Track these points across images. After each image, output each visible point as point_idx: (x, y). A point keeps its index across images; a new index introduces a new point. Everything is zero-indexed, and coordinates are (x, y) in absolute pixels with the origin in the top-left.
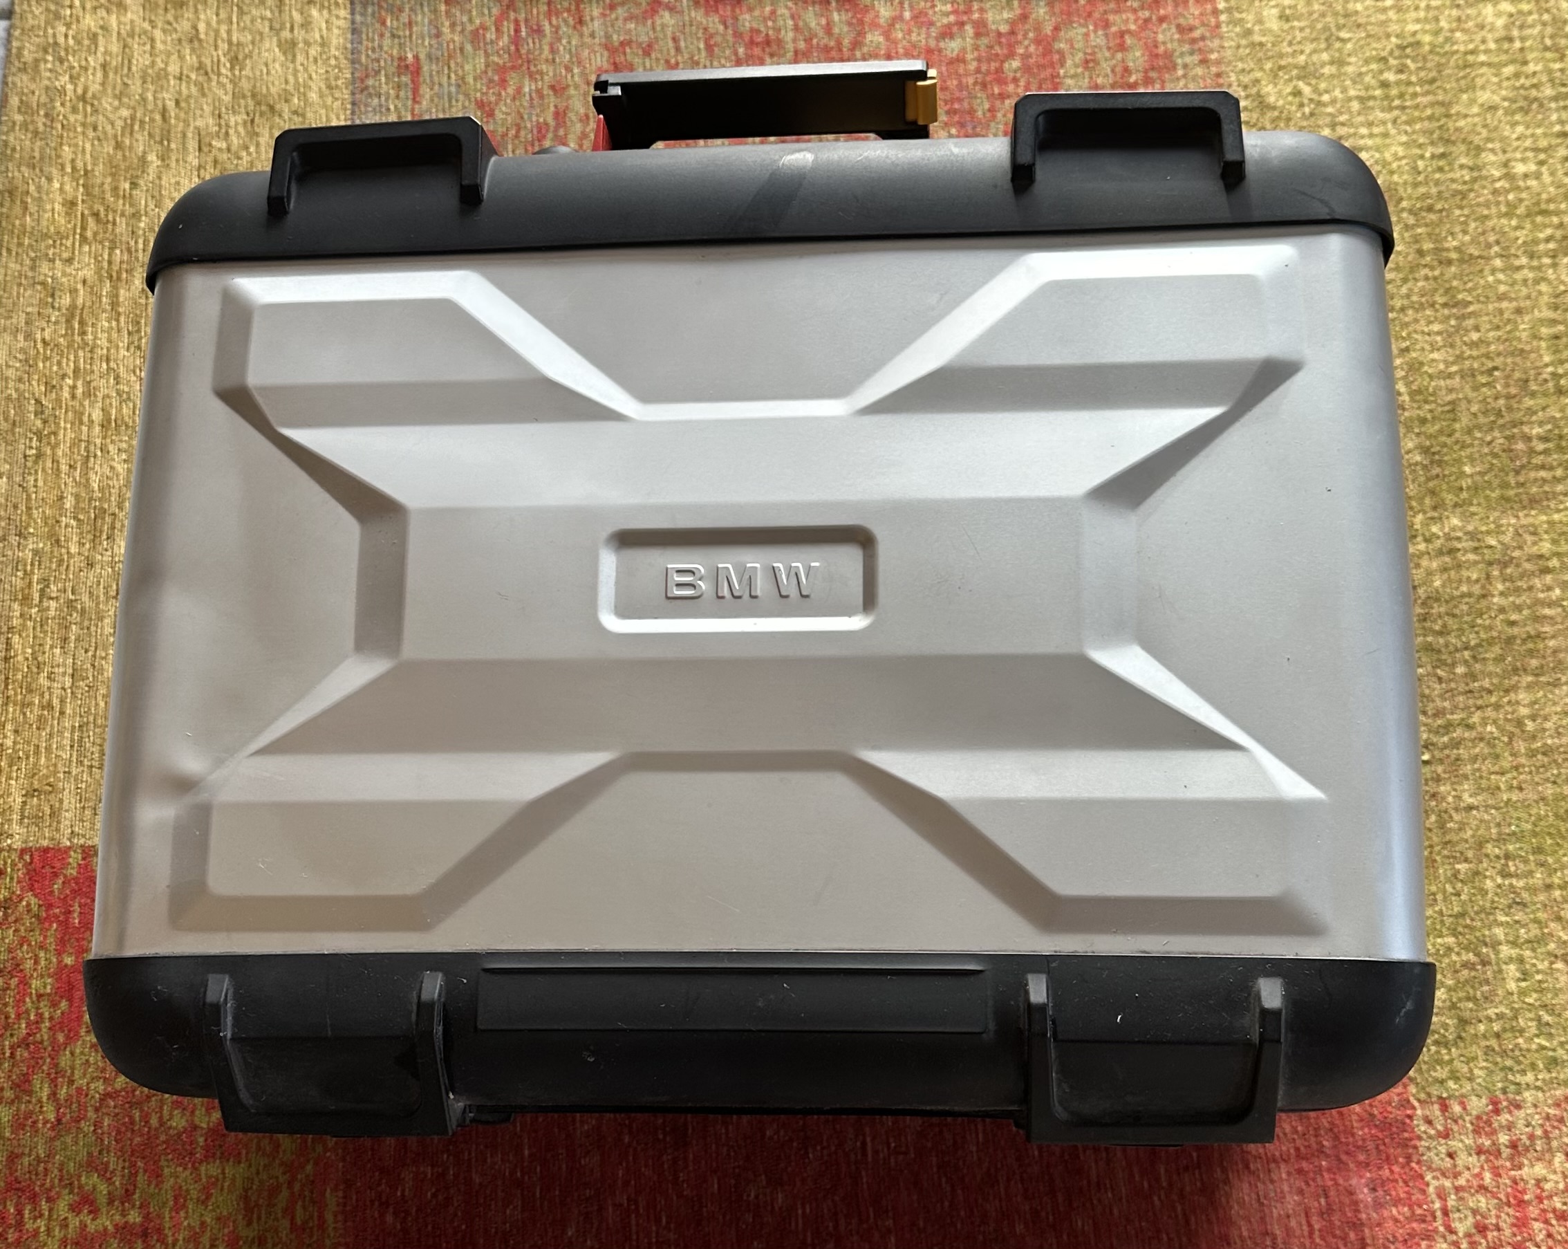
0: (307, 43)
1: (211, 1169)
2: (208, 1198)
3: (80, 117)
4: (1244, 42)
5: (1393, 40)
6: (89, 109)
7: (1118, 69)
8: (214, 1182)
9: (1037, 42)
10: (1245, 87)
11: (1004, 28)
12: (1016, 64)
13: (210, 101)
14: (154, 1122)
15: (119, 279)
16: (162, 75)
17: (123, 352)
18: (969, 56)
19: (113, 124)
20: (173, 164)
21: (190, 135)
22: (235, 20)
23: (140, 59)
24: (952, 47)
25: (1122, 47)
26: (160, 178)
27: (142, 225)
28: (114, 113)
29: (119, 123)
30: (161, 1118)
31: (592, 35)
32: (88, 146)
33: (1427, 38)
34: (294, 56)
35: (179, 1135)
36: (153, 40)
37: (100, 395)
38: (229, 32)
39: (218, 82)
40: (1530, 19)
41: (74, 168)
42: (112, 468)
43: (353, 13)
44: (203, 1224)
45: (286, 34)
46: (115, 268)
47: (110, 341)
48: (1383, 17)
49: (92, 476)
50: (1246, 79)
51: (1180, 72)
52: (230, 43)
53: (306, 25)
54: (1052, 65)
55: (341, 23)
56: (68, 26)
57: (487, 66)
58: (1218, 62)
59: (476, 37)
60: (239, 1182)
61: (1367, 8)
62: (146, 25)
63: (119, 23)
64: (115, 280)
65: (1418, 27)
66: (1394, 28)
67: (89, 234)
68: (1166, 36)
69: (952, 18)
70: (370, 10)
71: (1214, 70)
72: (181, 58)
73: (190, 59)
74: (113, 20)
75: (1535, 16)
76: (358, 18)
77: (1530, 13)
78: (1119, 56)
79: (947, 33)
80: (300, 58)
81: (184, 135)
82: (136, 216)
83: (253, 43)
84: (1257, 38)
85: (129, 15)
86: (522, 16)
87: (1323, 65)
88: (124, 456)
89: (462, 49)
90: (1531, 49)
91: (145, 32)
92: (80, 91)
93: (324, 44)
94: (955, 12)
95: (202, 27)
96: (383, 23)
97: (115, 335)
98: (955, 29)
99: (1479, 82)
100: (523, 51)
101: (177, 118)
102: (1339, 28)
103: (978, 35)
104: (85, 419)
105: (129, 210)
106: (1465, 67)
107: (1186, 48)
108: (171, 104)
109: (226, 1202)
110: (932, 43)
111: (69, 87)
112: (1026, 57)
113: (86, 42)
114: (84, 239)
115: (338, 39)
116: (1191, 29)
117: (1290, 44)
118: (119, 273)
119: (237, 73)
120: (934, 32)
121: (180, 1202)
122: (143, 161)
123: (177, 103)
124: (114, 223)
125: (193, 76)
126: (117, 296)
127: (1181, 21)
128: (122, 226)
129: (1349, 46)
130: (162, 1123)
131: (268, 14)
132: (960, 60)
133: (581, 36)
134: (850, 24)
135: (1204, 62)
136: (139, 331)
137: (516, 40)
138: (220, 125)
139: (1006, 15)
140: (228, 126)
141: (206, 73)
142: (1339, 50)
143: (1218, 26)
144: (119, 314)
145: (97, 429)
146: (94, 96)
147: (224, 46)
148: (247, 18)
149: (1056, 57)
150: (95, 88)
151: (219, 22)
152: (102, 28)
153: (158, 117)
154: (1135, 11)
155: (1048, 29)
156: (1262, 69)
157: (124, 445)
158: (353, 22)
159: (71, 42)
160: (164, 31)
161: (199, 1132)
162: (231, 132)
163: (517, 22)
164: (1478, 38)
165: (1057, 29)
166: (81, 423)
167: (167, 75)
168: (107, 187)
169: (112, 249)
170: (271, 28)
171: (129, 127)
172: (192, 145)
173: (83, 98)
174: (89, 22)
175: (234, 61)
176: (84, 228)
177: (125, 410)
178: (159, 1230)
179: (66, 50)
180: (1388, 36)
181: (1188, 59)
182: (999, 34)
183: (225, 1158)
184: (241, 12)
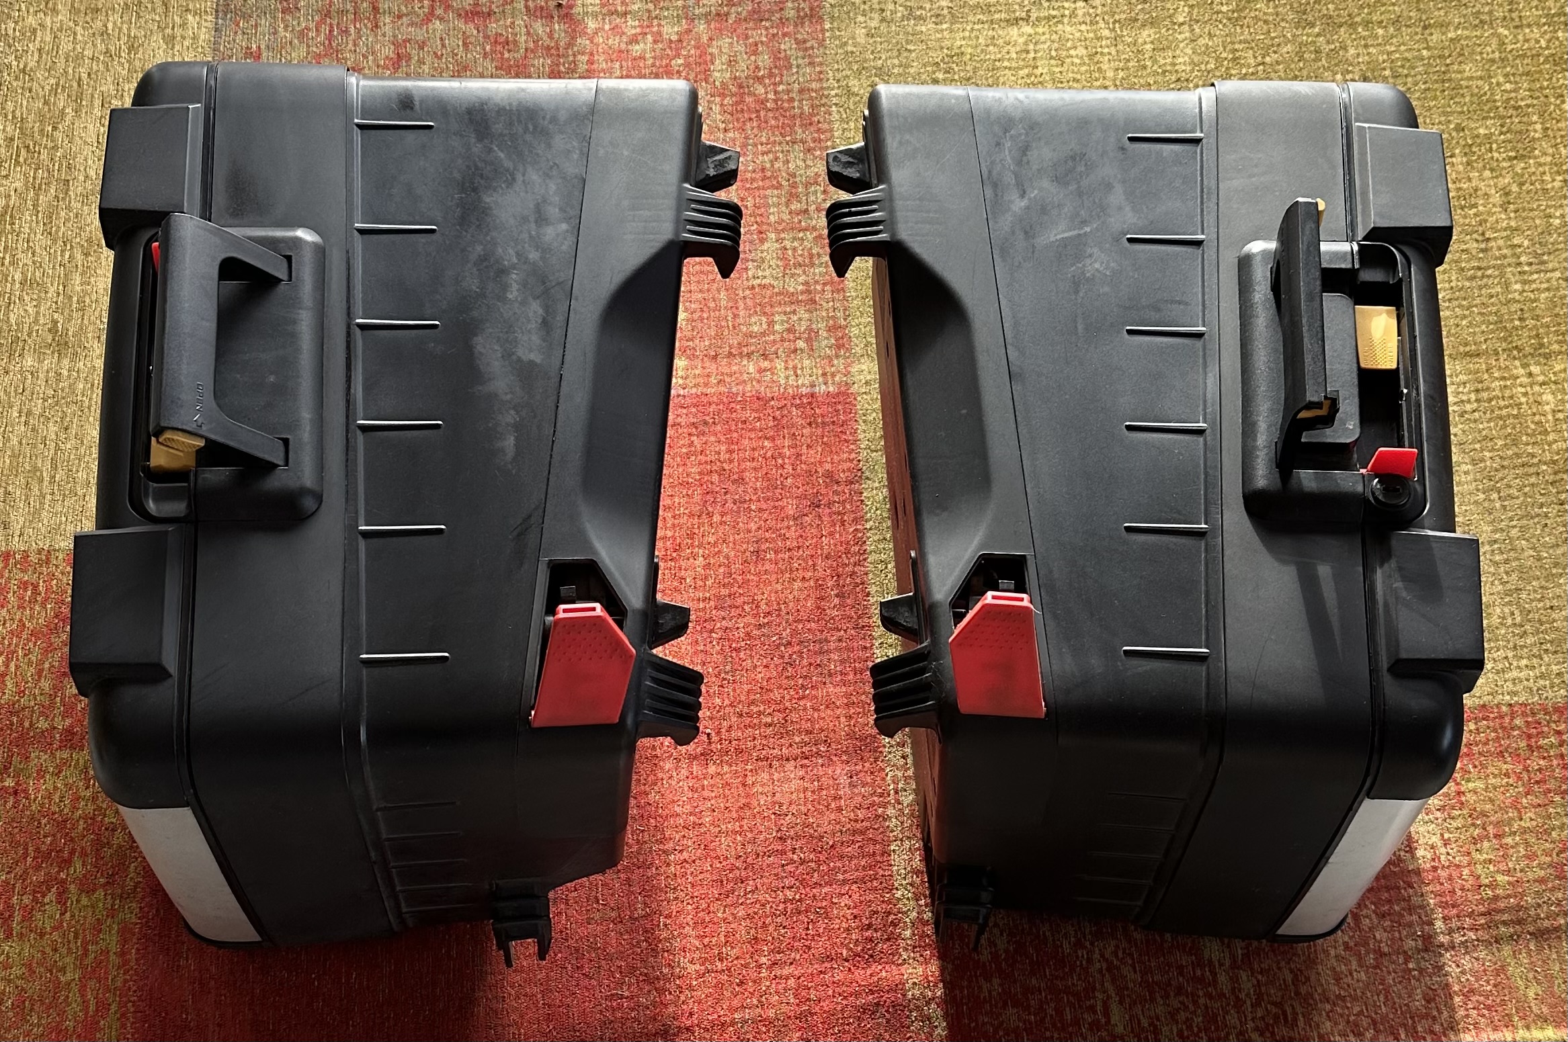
0: (183, 38)
1: (65, 754)
2: (60, 772)
3: (20, 83)
4: (840, 51)
5: (945, 51)
6: (27, 77)
7: (752, 67)
8: (65, 762)
9: (697, 47)
10: (838, 81)
11: (674, 38)
12: (680, 61)
13: (112, 74)
14: (27, 724)
15: (40, 188)
16: (80, 57)
17: (39, 236)
18: (648, 56)
19: (43, 88)
20: (83, 115)
21: (96, 96)
22: (133, 21)
23: (66, 46)
24: (637, 49)
25: (755, 53)
26: (73, 124)
27: (58, 154)
28: (44, 81)
29: (48, 88)
30: (31, 722)
31: (384, 35)
32: (25, 103)
33: (969, 50)
34: (174, 45)
35: (43, 732)
36: (75, 34)
37: (21, 264)
38: (129, 29)
39: (119, 62)
40: (1043, 38)
41: (14, 117)
42: (26, 311)
43: (217, 18)
44: (56, 788)
45: (169, 31)
46: (38, 182)
47: (30, 228)
48: (939, 36)
49: (12, 315)
50: (838, 76)
51: (795, 70)
52: (129, 36)
53: (183, 25)
54: (706, 63)
55: (208, 24)
56: (16, 23)
57: (308, 53)
58: (821, 64)
59: (302, 35)
60: (81, 762)
61: (928, 30)
62: (71, 24)
63: (53, 22)
64: (38, 190)
65: (963, 43)
66: (947, 43)
67: (21, 160)
68: (787, 45)
69: (638, 30)
70: (229, 16)
71: (818, 69)
72: (94, 45)
73: (101, 47)
74: (48, 20)
75: (1047, 36)
76: (220, 21)
77: (1044, 34)
78: (753, 58)
79: (634, 40)
80: (177, 47)
81: (92, 96)
82: (55, 148)
83: (145, 37)
84: (850, 48)
85: (60, 17)
86: (335, 22)
87: (894, 66)
88: (35, 303)
89: (291, 43)
90: (1042, 58)
91: (70, 29)
92: (21, 66)
93: (195, 38)
94: (641, 26)
95: (110, 26)
96: (238, 25)
97: (34, 225)
98: (640, 38)
99: (1001, 80)
100: (334, 45)
101: (88, 84)
102: (908, 42)
103: (655, 42)
104: (10, 279)
105: (50, 144)
106: (993, 69)
107: (800, 54)
108: (84, 76)
109: (72, 776)
110: (623, 46)
111: (15, 63)
112: (687, 57)
113: (28, 34)
114: (17, 163)
115: (204, 36)
116: (805, 41)
117: (872, 52)
118: (40, 185)
119: (132, 56)
120: (625, 39)
121: (41, 773)
122: (63, 113)
123: (89, 74)
124: (39, 153)
125: (102, 58)
126: (38, 200)
127: (799, 36)
128: (44, 155)
129: (913, 54)
130: (31, 725)
131: (158, 18)
132: (642, 58)
133: (376, 36)
134: (566, 32)
135: (811, 64)
136: (51, 222)
137: (330, 37)
138: (117, 91)
139: (676, 29)
140: (123, 90)
141: (111, 56)
142: (906, 58)
143: (824, 40)
144: (38, 212)
145: (18, 285)
146: (31, 70)
147: (124, 39)
148: (142, 21)
149: (709, 58)
150: (32, 64)
151: (122, 23)
152: (40, 25)
153: (75, 85)
154: (767, 29)
155: (705, 39)
156: (850, 69)
157: (35, 297)
158: (216, 24)
159: (18, 34)
160: (84, 28)
161: (56, 731)
162: (125, 94)
163: (331, 25)
164: (1005, 50)
165: (711, 39)
166: (7, 281)
167: (83, 56)
168: (36, 129)
169: (36, 170)
170: (158, 27)
171: (54, 91)
172: (98, 102)
173: (24, 71)
174: (31, 21)
175: (131, 48)
176: (18, 156)
177: (37, 273)
178: (25, 791)
179: (14, 39)
180: (942, 48)
181: (800, 61)
182: (671, 41)
183: (73, 748)
184: (139, 16)
